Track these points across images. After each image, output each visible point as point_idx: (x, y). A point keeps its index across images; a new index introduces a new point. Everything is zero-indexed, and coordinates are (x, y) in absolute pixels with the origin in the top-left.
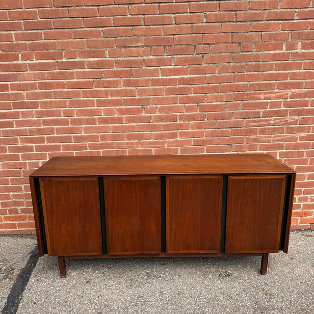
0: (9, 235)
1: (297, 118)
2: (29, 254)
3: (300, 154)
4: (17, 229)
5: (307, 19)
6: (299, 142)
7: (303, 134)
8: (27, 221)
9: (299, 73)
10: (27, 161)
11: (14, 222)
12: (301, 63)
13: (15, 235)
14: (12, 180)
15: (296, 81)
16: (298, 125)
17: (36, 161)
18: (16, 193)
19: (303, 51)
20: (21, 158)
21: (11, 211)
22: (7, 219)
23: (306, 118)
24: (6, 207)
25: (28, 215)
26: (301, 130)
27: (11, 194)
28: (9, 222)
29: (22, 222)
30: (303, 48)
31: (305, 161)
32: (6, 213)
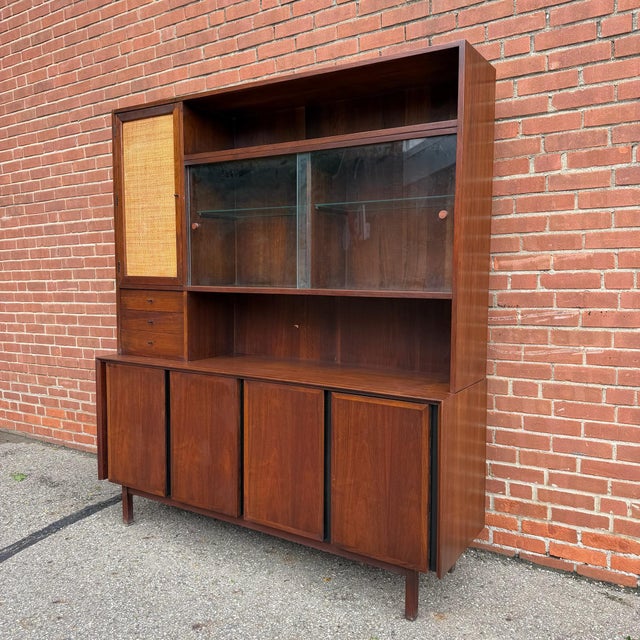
1: (575, 311)
3: (594, 395)
5: (575, 109)
6: (585, 365)
7: (592, 350)
9: (570, 216)
12: (572, 197)
15: (563, 233)
16: (579, 328)
19: (573, 171)
23: (596, 313)
26: (590, 339)
30: (571, 165)
31: (605, 413)
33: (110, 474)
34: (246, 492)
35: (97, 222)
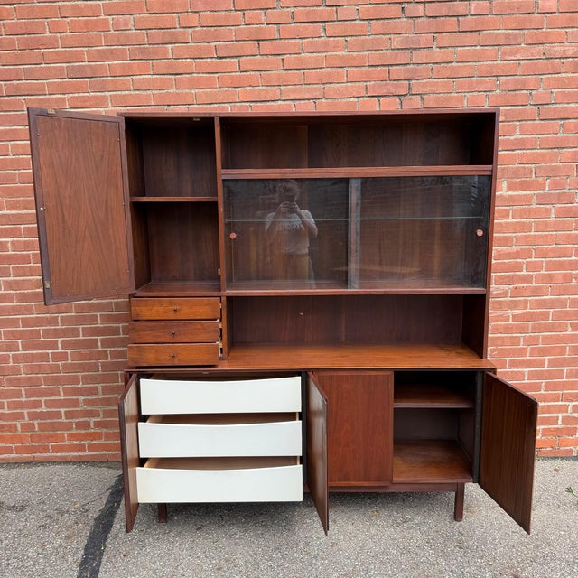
0: (74, 463)
1: (506, 287)
2: (107, 490)
3: (515, 341)
4: (87, 453)
5: (513, 150)
6: (511, 322)
7: (516, 312)
8: (102, 441)
9: (506, 223)
10: (109, 349)
11: (82, 442)
12: (508, 210)
13: (83, 463)
14: (84, 377)
15: (502, 235)
16: (509, 298)
17: (122, 349)
18: (89, 398)
19: (510, 193)
20: (100, 344)
21: (79, 425)
22: (72, 437)
23: (520, 288)
24: (72, 418)
25: (105, 430)
26: (514, 305)
27: (82, 398)
28: (75, 442)
29: (94, 442)
30: (510, 189)
31: (522, 352)
32: (71, 429)
35: (12, 215)
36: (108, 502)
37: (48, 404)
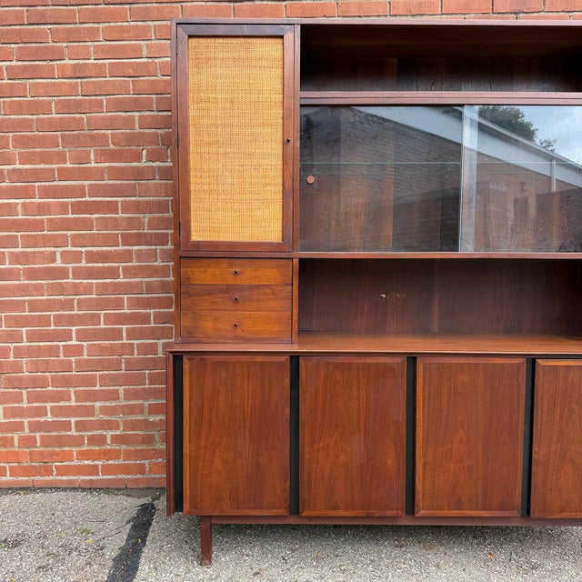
0: (84, 489)
2: (128, 522)
4: (100, 477)
8: (121, 462)
10: (136, 342)
11: (96, 462)
13: (95, 489)
14: (102, 377)
17: (151, 341)
18: (107, 404)
20: (124, 335)
21: (92, 440)
22: (82, 455)
24: (85, 431)
25: (125, 447)
27: (98, 404)
28: (86, 462)
29: (110, 462)
32: (81, 444)
33: (186, 505)
34: (419, 485)
35: (26, 170)
36: (130, 537)
37: (55, 411)
